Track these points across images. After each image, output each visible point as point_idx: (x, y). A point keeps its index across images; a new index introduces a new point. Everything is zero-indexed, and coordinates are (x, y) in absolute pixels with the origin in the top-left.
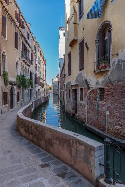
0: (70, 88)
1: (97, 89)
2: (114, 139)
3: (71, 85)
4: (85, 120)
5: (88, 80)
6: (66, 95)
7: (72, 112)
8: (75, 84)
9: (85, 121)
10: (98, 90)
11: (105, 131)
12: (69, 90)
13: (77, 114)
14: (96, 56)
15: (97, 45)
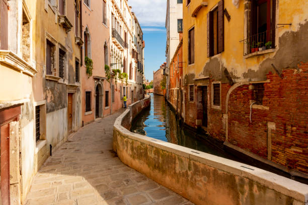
0: (193, 84)
1: (247, 86)
2: (287, 171)
3: (194, 79)
4: (225, 136)
5: (229, 70)
6: (185, 96)
7: (197, 124)
8: (203, 77)
9: (225, 139)
10: (251, 87)
11: (267, 156)
12: (191, 87)
13: (207, 127)
14: (246, 30)
15: (247, 12)
